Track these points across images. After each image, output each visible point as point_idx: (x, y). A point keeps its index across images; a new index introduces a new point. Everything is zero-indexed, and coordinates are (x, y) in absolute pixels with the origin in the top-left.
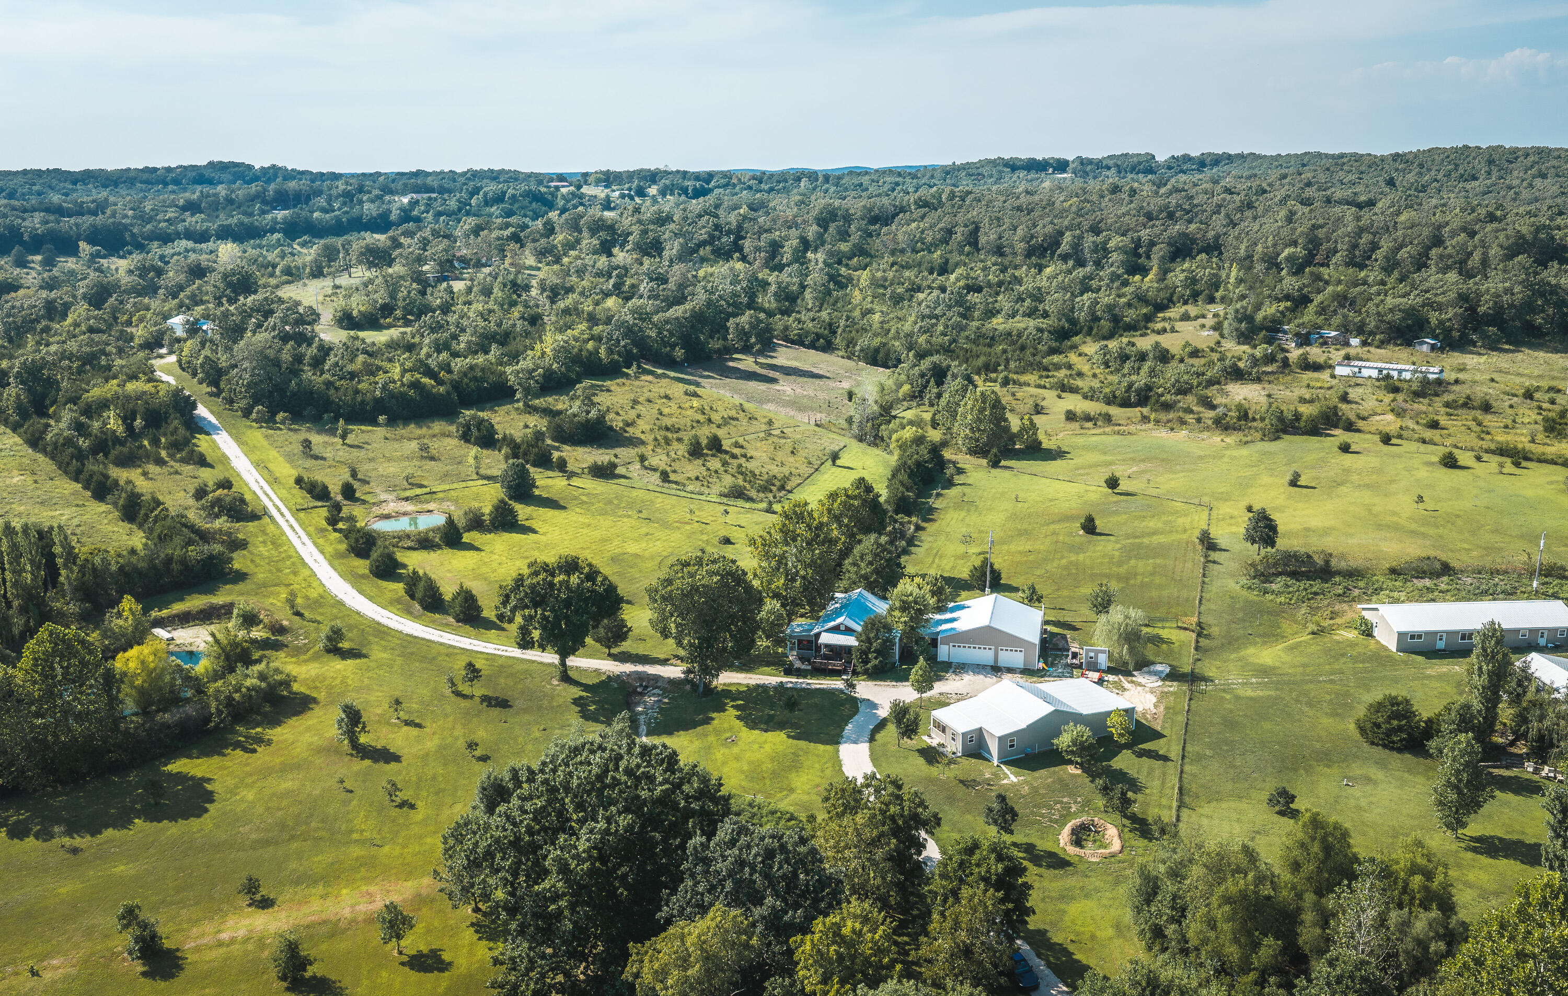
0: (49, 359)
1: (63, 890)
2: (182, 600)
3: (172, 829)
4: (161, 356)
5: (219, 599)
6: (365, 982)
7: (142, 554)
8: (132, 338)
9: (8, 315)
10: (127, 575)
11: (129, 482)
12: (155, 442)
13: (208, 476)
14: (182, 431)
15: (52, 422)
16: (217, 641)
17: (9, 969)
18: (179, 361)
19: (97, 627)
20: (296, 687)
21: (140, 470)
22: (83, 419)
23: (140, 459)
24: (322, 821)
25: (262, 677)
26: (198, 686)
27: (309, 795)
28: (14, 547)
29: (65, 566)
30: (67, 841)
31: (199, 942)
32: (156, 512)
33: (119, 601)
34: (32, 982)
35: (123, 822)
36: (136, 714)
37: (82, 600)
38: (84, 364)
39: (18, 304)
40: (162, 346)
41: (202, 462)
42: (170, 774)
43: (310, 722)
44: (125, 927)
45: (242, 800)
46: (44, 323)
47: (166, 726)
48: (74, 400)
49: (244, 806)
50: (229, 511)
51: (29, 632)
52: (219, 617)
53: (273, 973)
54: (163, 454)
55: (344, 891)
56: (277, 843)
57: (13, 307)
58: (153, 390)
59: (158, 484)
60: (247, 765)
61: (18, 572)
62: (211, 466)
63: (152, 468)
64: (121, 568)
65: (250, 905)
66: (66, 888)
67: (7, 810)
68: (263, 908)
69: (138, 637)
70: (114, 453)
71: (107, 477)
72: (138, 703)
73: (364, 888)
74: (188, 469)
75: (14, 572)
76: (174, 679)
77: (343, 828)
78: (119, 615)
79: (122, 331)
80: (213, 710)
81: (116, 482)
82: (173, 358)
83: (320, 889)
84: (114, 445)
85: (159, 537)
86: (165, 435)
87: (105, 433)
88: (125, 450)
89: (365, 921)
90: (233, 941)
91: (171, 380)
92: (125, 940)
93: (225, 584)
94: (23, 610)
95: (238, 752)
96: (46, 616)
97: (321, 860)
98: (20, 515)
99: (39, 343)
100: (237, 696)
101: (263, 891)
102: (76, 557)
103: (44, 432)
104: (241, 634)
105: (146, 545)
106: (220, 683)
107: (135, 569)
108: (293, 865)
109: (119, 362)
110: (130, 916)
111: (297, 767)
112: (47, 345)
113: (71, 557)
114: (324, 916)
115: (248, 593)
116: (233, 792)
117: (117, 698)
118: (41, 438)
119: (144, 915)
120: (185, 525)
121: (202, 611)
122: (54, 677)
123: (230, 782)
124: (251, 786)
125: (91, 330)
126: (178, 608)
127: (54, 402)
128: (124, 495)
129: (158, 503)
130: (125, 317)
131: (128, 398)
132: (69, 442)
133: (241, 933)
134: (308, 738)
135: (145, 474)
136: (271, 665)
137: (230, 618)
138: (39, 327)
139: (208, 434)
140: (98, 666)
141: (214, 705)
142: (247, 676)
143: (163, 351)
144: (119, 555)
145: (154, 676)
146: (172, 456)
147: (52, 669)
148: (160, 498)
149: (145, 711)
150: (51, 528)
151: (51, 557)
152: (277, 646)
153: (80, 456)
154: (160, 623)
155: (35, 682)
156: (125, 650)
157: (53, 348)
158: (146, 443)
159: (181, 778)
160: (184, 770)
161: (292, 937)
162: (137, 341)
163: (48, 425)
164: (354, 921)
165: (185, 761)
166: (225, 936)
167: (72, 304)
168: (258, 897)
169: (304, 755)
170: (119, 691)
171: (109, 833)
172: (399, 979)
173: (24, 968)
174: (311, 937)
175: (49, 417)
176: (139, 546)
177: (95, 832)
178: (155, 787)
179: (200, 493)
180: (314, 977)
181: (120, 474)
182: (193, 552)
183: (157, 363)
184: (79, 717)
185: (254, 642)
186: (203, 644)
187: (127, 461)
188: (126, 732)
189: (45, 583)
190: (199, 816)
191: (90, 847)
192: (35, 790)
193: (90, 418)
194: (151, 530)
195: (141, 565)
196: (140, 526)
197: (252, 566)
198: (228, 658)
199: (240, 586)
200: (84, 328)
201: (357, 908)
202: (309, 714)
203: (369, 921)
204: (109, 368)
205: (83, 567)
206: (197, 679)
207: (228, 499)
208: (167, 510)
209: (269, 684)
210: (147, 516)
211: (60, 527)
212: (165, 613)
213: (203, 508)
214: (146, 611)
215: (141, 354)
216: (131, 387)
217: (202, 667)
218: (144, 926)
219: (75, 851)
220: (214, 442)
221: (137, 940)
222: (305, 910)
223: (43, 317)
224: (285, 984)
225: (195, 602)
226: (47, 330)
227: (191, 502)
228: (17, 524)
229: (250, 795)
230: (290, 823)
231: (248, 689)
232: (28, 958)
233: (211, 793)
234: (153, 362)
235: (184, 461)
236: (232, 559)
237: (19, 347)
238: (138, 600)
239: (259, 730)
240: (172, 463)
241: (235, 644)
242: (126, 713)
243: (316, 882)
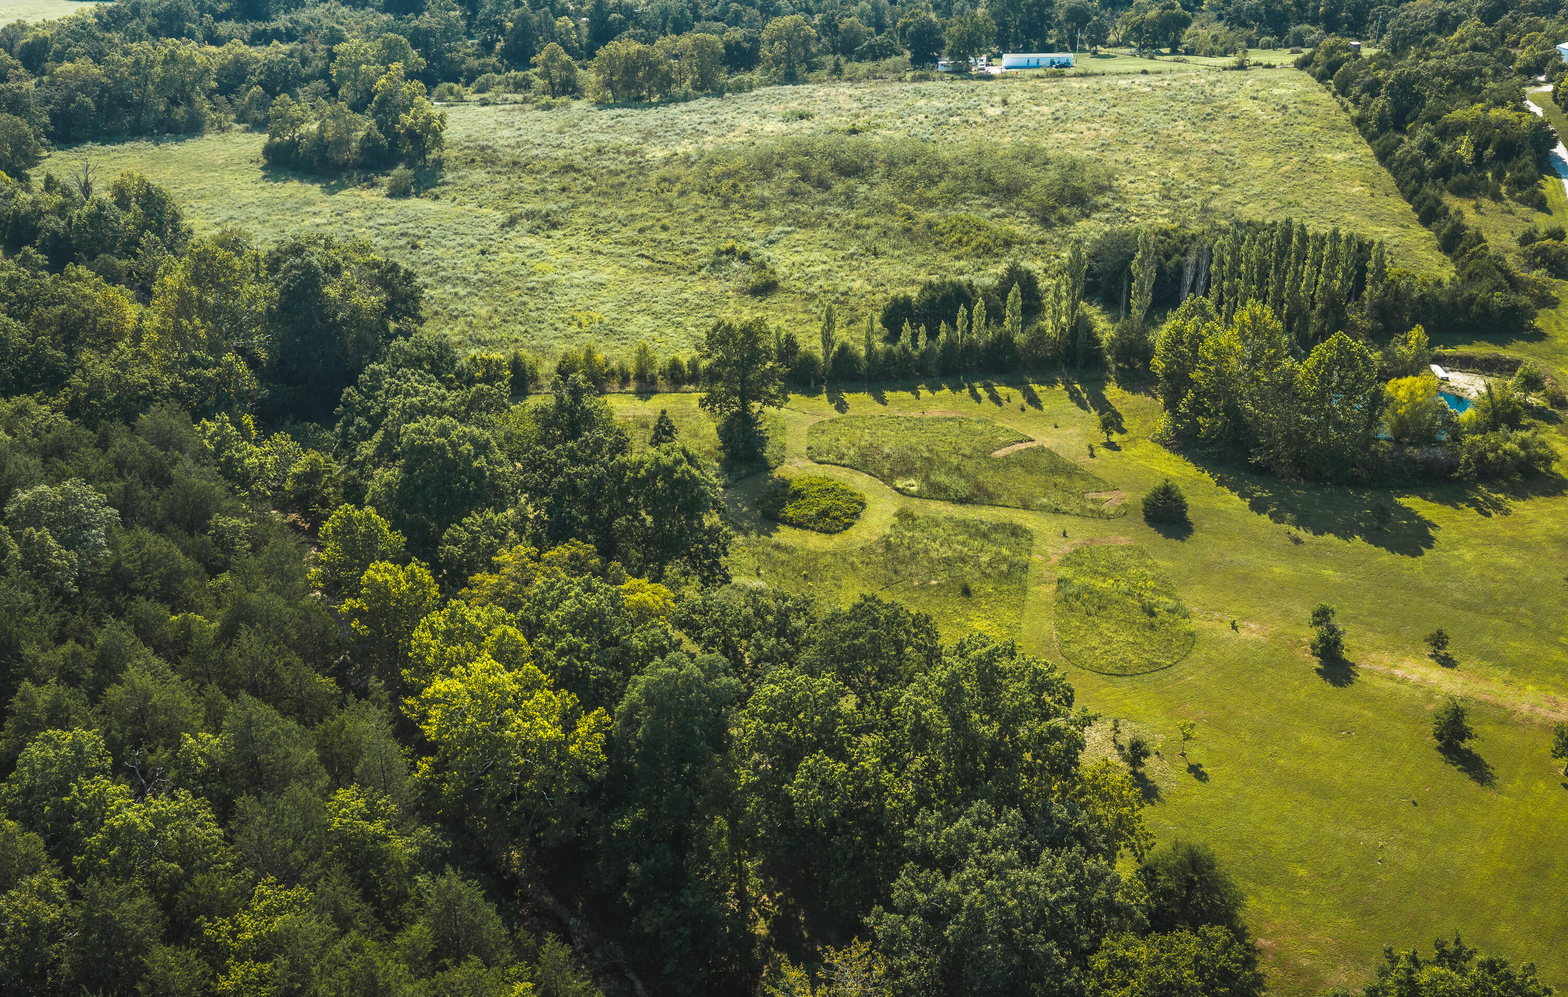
0: (1424, 73)
1: (1277, 570)
2: (1470, 344)
3: (1385, 557)
4: (1537, 84)
5: (1507, 353)
6: (1519, 782)
7: (1447, 287)
8: (1513, 61)
9: (1400, 25)
10: (1425, 305)
11: (1459, 212)
12: (1499, 176)
13: (1542, 221)
14: (1531, 168)
15: (1406, 139)
16: (1490, 394)
17: (1217, 614)
18: (1555, 92)
19: (1381, 348)
20: (1555, 467)
21: (1473, 202)
22: (1436, 140)
23: (1478, 190)
24: (1533, 610)
25: (1524, 445)
26: (1456, 432)
27: (1529, 579)
28: (1335, 253)
29: (1373, 282)
30: (1293, 529)
31: (1374, 667)
32: (1475, 249)
33: (1408, 328)
34: (1230, 633)
35: (1345, 533)
36: (1388, 440)
37: (1376, 318)
38: (1455, 84)
39: (1413, 13)
40: (1541, 73)
41: (1541, 205)
42: (1400, 507)
43: (1558, 508)
44: (1317, 624)
45: (1459, 557)
46: (1431, 35)
47: (1412, 461)
48: (1433, 120)
49: (1459, 563)
50: (1551, 263)
51: (1323, 335)
52: (1501, 371)
53: (1430, 728)
54: (1503, 189)
55: (1530, 687)
56: (1478, 612)
57: (1407, 17)
58: (1516, 120)
59: (1487, 220)
60: (1476, 525)
61: (1330, 278)
62: (1549, 212)
63: (1487, 203)
64: (1422, 297)
65: (1431, 657)
66: (1281, 570)
67: (1255, 484)
68: (1443, 665)
69: (1415, 368)
70: (1454, 179)
71: (1439, 203)
72: (1394, 430)
73: (1552, 694)
74: (1523, 210)
75: (1327, 276)
76: (1435, 418)
77: (1553, 626)
78: (1405, 342)
79: (1505, 52)
80: (1462, 461)
81: (1446, 210)
82: (1549, 88)
83: (1506, 674)
84: (1457, 171)
85: (1470, 275)
86: (1511, 170)
87: (1452, 158)
88: (1466, 178)
89: (1541, 725)
90: (1404, 681)
91: (1539, 111)
92: (1311, 634)
93: (1520, 339)
94: (1323, 314)
95: (1472, 510)
96: (1340, 324)
97: (1517, 647)
98: (1348, 224)
99: (1419, 56)
100: (1491, 456)
101: (1449, 650)
102: (1385, 275)
103: (1395, 147)
104: (1518, 395)
105: (1453, 279)
106: (1478, 437)
107: (1436, 300)
108: (1487, 639)
109: (1491, 85)
110: (1322, 616)
111: (1528, 547)
112: (1427, 59)
113: (1381, 273)
114: (1499, 701)
115: (1540, 356)
116: (1453, 545)
117: (1377, 419)
118: (1391, 153)
119: (1335, 621)
120: (1499, 269)
121: (1485, 360)
122: (1330, 383)
123: (1454, 535)
124: (1473, 547)
125: (1475, 48)
126: (1463, 350)
127: (1414, 118)
128: (1449, 225)
129: (1480, 239)
130: (1514, 37)
131: (1487, 124)
132: (1415, 161)
133: (1415, 677)
134: (1549, 522)
135: (1477, 207)
136: (1540, 437)
137: (1511, 376)
138: (1426, 39)
139: (1558, 176)
140: (1371, 383)
141: (1465, 456)
142: (1508, 439)
143: (1542, 78)
144: (1425, 284)
145: (1417, 411)
146: (1511, 194)
147: (1331, 374)
148: (1485, 235)
149: (1397, 440)
150: (1372, 243)
151: (1363, 270)
152: (1551, 419)
153: (1421, 177)
154: (1440, 360)
155: (1312, 382)
156: (1399, 377)
157: (1431, 63)
158: (1489, 175)
159: (1409, 514)
160: (1415, 508)
161: (1462, 705)
162: (1517, 64)
163: (1401, 141)
164: (1529, 720)
165: (1418, 499)
166: (1399, 673)
167: (1465, 18)
168: (1442, 653)
169: (1539, 538)
170: (1381, 413)
171: (1330, 537)
172: (1555, 798)
173: (1228, 619)
174: (1480, 714)
175: (1404, 132)
176: (1446, 279)
177: (1318, 532)
178: (1383, 513)
179: (1527, 239)
180: (1469, 751)
181: (1452, 203)
182: (1498, 298)
183: (1530, 90)
184: (1339, 426)
185: (1528, 407)
186: (1475, 394)
187: (1462, 191)
188: (1375, 453)
189: (1349, 294)
190: (1413, 556)
191: (1310, 543)
192: (1283, 476)
193: (1443, 140)
194: (1464, 266)
195: (1444, 299)
196: (1455, 260)
197: (1555, 329)
198: (1495, 415)
199: (1535, 346)
200: (1467, 44)
201: (1538, 710)
202: (1559, 499)
203: (1545, 727)
204: (1479, 89)
205: (1388, 287)
206: (1457, 425)
207: (1554, 251)
208: (1486, 248)
209: (1528, 454)
210: (1465, 250)
211: (1381, 244)
212: (1449, 351)
213: (1525, 255)
214: (1431, 344)
215: (1517, 80)
216: (1494, 113)
217: (1466, 415)
218: (1332, 630)
219: (1297, 541)
220: (1562, 186)
221: (1322, 639)
222: (1483, 686)
223: (1432, 29)
224: (1438, 743)
225: (1482, 350)
226: (1431, 43)
227: (1514, 245)
228: (1344, 232)
229: (1469, 556)
230: (1500, 598)
231: (1505, 452)
232: (1236, 613)
233: (1432, 539)
234: (1527, 89)
235: (1522, 201)
236: (1536, 315)
237: (1400, 58)
238: (1427, 332)
239: (1501, 496)
240: (1509, 201)
241: (1507, 403)
242: (1381, 436)
243: (1504, 665)
